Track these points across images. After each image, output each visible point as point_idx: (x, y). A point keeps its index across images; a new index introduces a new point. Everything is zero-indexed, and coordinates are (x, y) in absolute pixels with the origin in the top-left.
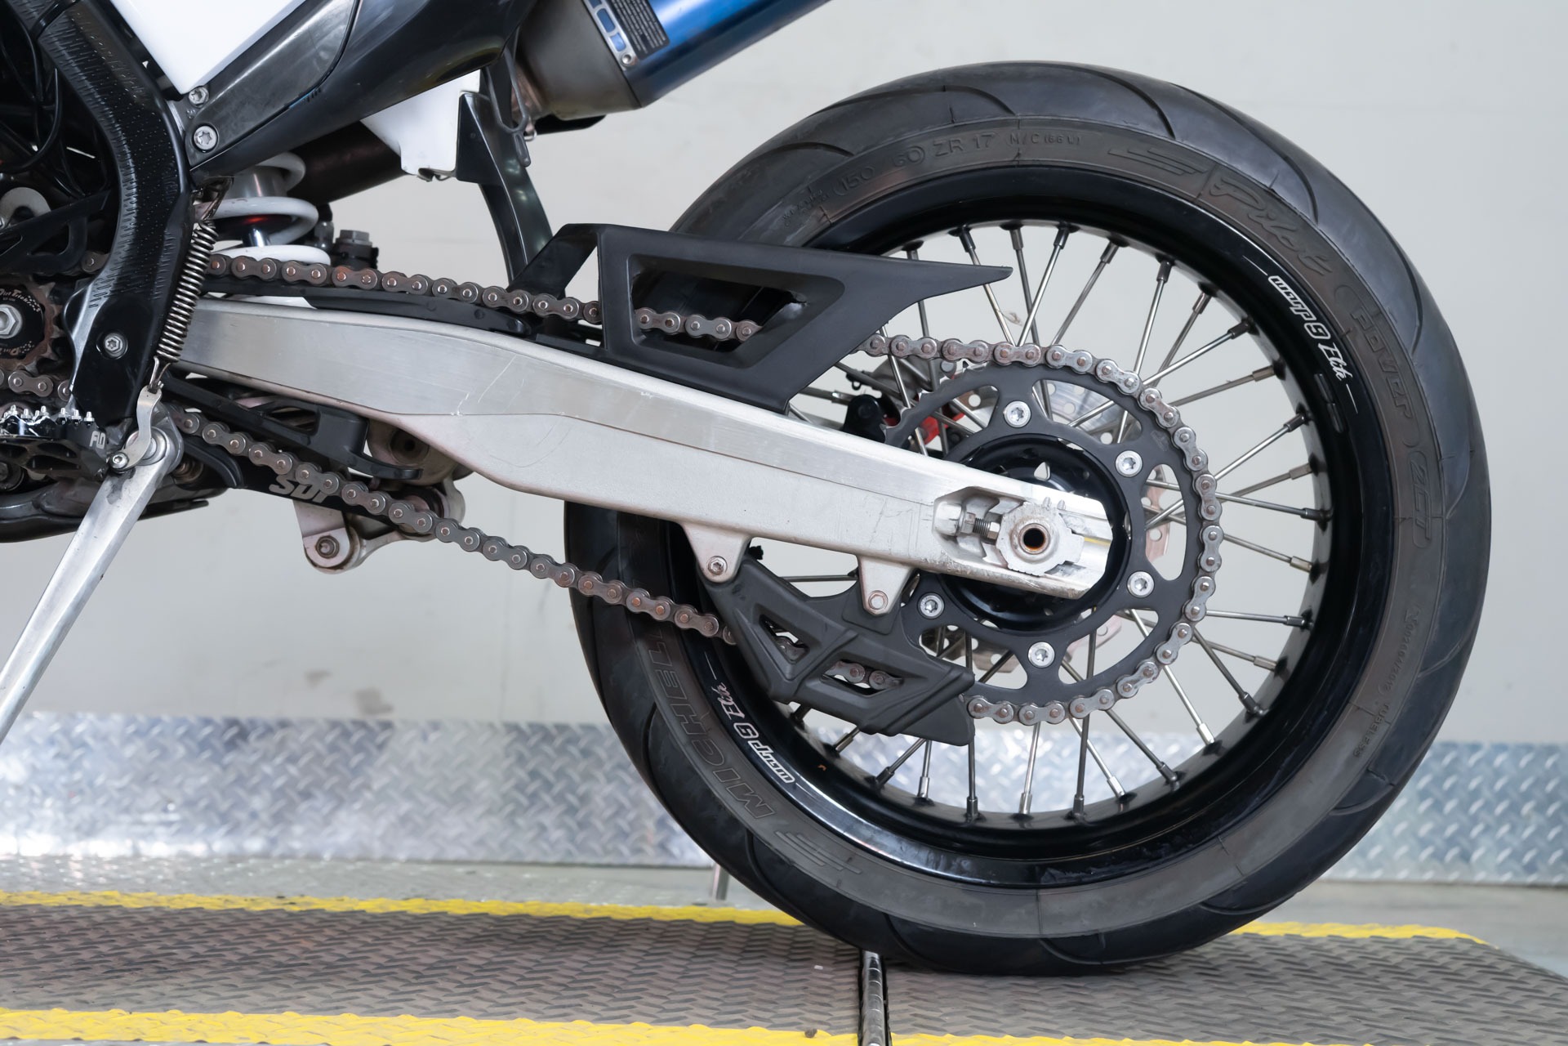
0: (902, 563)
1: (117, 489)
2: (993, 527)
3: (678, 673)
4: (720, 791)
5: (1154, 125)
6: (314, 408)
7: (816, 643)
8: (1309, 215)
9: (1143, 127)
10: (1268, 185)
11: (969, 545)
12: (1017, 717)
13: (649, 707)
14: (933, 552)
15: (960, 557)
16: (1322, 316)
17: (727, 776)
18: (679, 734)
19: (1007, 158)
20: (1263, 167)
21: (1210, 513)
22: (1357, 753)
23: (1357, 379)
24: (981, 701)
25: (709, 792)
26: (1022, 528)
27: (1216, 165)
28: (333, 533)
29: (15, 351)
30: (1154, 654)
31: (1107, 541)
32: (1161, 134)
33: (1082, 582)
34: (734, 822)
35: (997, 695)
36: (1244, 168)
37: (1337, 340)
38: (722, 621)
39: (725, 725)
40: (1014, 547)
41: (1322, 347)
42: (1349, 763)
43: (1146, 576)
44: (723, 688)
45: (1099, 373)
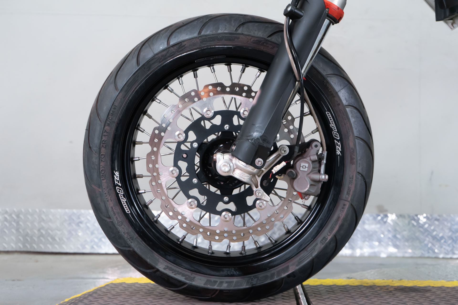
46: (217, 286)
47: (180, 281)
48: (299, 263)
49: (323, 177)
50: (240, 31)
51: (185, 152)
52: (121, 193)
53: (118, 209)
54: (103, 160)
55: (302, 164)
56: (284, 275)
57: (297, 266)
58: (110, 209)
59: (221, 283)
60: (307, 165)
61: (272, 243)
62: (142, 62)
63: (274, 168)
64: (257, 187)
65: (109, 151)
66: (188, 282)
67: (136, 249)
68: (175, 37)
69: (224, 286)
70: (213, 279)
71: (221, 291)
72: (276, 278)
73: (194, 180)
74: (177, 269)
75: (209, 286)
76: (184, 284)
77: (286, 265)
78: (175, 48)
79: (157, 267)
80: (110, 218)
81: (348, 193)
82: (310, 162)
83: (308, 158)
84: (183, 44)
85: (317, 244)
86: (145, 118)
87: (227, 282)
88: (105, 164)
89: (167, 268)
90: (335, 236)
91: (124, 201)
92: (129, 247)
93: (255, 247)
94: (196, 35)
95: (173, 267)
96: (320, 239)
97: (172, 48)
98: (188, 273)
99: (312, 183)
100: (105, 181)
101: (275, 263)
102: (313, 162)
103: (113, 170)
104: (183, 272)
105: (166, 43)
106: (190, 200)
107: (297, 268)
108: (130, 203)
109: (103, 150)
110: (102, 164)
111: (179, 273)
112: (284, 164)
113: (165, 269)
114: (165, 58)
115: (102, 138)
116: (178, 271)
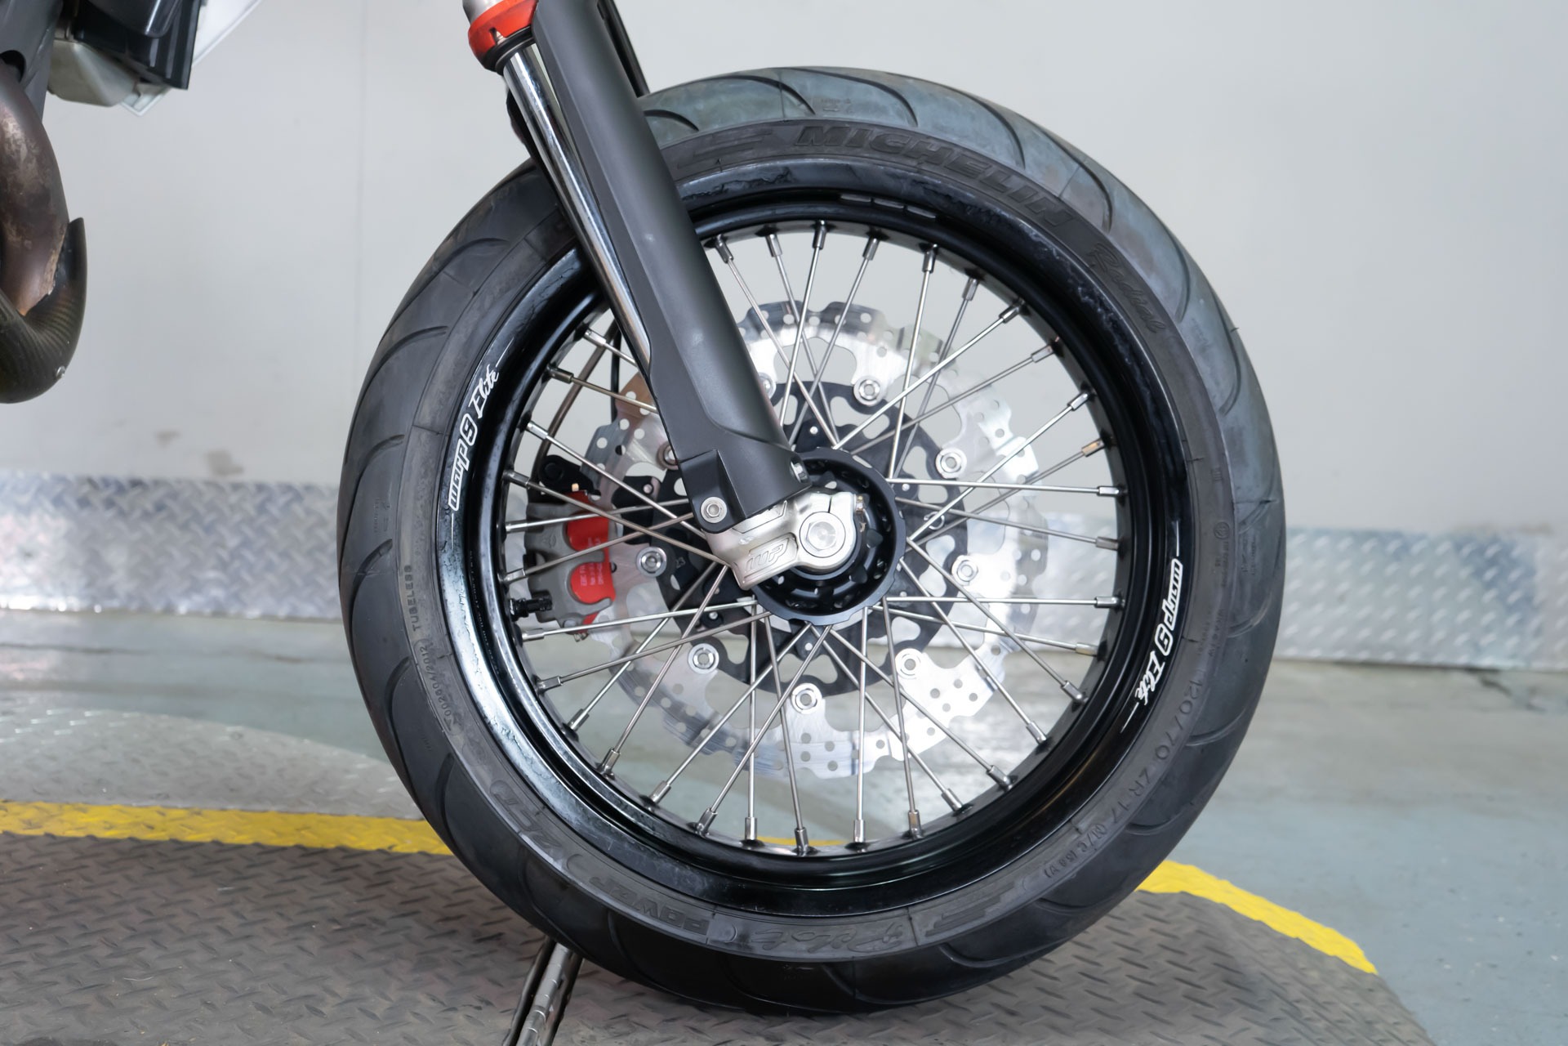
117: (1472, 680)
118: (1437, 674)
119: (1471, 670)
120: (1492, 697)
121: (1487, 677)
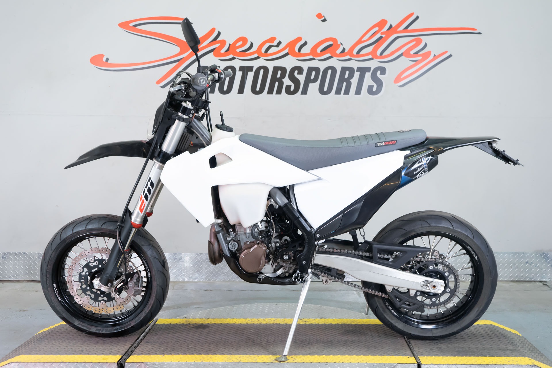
0: (416, 290)
1: (306, 283)
2: (428, 285)
3: (381, 301)
4: (387, 317)
5: (451, 226)
6: (330, 268)
7: (403, 300)
8: (473, 239)
9: (450, 227)
10: (467, 234)
11: (425, 287)
12: (430, 308)
13: (376, 306)
14: (420, 289)
15: (424, 289)
16: (474, 251)
17: (388, 315)
18: (381, 310)
19: (430, 230)
20: (466, 231)
21: (458, 281)
22: (478, 311)
23: (479, 260)
24: (425, 306)
25: (385, 317)
26: (433, 285)
27: (460, 232)
28: (328, 280)
29: (287, 261)
30: (450, 299)
31: (444, 286)
32: (452, 228)
33: (440, 292)
34: (389, 321)
35: (427, 305)
36: (463, 232)
37: (476, 255)
38: (388, 296)
39: (387, 308)
40: (431, 288)
41: (474, 256)
42: (477, 312)
43: (449, 289)
44: (387, 303)
45: (443, 263)
46: (101, 332)
47: (85, 330)
48: (136, 322)
49: (140, 288)
50: (103, 227)
51: (83, 276)
52: (57, 293)
53: (56, 300)
54: (48, 279)
55: (130, 284)
56: (129, 327)
57: (135, 323)
58: (52, 300)
59: (103, 330)
60: (132, 284)
61: (127, 312)
62: (62, 239)
63: (118, 286)
64: (113, 292)
65: (51, 276)
66: (88, 330)
67: (65, 317)
68: (75, 229)
69: (104, 332)
70: (99, 328)
71: (103, 333)
72: (126, 328)
73: (88, 288)
74: (83, 324)
75: (97, 332)
76: (87, 331)
77: (130, 323)
78: (76, 233)
79: (75, 324)
80: (52, 303)
81: (154, 293)
82: (133, 283)
83: (133, 281)
84: (79, 232)
85: (142, 314)
86: (68, 258)
87: (105, 330)
88: (49, 281)
89: (79, 324)
90: (150, 310)
91: (58, 296)
92: (62, 315)
93: (120, 313)
94: (84, 228)
95: (82, 324)
96: (144, 312)
97: (74, 234)
98: (88, 326)
99: (135, 291)
100: (49, 288)
101: (125, 322)
102: (135, 283)
103: (53, 283)
104: (86, 326)
105: (72, 231)
106: (87, 296)
107: (135, 324)
108: (62, 297)
109: (48, 276)
110: (48, 281)
111: (85, 326)
112: (122, 284)
113: (78, 324)
114: (72, 237)
115: (47, 271)
116: (84, 325)
117: (541, 284)
118: (533, 283)
119: (541, 281)
120: (546, 288)
121: (544, 283)
